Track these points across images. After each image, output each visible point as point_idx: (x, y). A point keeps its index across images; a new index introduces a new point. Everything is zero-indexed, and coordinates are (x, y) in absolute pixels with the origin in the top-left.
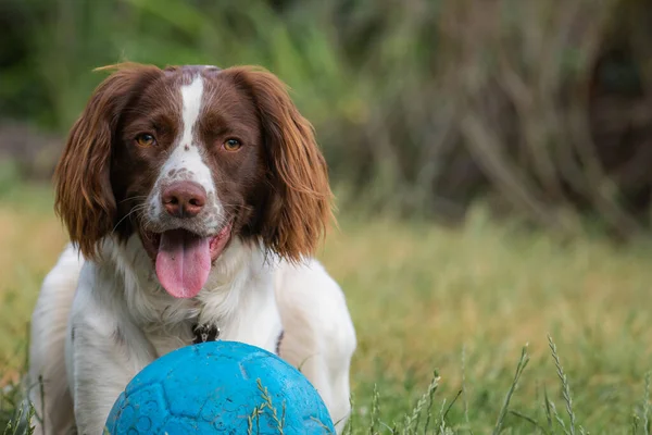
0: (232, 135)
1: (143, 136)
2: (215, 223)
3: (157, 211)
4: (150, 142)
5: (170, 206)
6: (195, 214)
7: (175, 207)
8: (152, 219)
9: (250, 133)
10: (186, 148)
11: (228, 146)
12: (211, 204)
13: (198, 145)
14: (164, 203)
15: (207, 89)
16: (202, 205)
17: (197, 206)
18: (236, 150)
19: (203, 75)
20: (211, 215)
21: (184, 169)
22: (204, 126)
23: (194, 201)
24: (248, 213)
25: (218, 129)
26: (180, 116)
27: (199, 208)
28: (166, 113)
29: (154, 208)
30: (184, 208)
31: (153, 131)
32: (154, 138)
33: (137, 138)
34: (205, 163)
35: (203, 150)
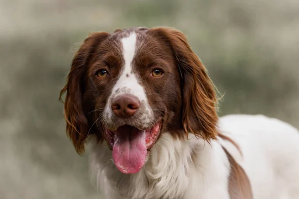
0: (157, 67)
1: (101, 71)
2: (148, 121)
3: (110, 116)
4: (105, 75)
5: (116, 111)
6: (133, 114)
7: (120, 111)
8: (108, 122)
9: (168, 66)
10: (127, 76)
11: (154, 74)
12: (145, 108)
13: (135, 73)
14: (113, 109)
15: (139, 39)
16: (137, 108)
17: (134, 109)
18: (159, 76)
19: (136, 32)
20: (144, 115)
21: (125, 87)
22: (139, 62)
23: (131, 106)
24: (171, 117)
25: (147, 64)
26: (122, 56)
27: (135, 110)
28: (113, 54)
29: (108, 114)
30: (125, 111)
31: (106, 67)
32: (107, 72)
33: (97, 73)
34: (140, 84)
35: (138, 76)
